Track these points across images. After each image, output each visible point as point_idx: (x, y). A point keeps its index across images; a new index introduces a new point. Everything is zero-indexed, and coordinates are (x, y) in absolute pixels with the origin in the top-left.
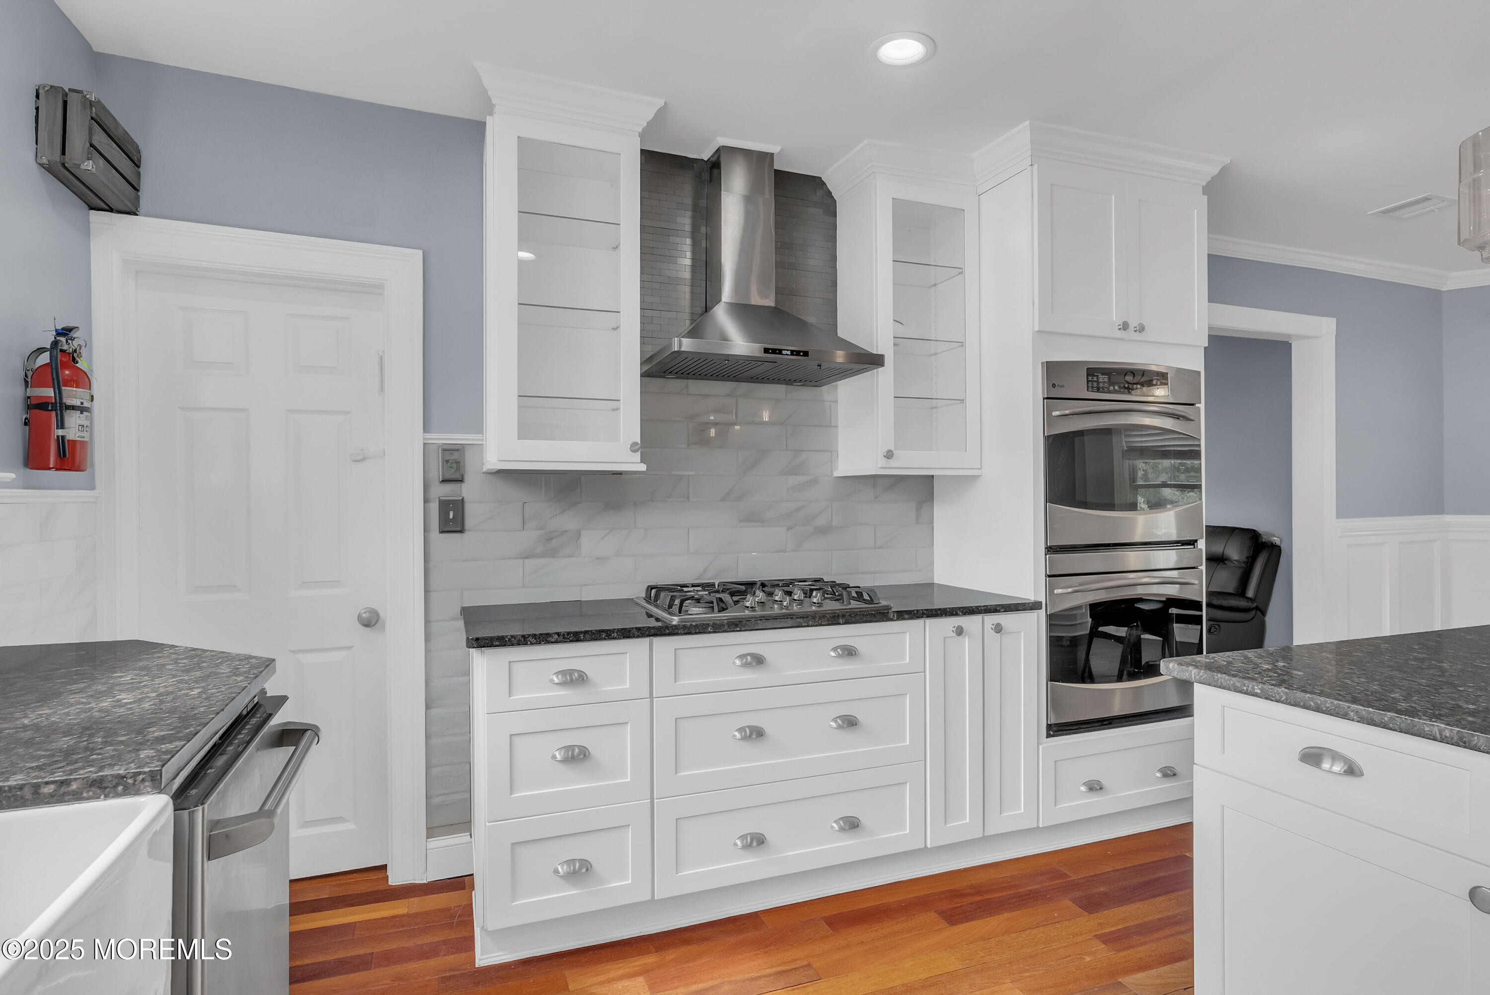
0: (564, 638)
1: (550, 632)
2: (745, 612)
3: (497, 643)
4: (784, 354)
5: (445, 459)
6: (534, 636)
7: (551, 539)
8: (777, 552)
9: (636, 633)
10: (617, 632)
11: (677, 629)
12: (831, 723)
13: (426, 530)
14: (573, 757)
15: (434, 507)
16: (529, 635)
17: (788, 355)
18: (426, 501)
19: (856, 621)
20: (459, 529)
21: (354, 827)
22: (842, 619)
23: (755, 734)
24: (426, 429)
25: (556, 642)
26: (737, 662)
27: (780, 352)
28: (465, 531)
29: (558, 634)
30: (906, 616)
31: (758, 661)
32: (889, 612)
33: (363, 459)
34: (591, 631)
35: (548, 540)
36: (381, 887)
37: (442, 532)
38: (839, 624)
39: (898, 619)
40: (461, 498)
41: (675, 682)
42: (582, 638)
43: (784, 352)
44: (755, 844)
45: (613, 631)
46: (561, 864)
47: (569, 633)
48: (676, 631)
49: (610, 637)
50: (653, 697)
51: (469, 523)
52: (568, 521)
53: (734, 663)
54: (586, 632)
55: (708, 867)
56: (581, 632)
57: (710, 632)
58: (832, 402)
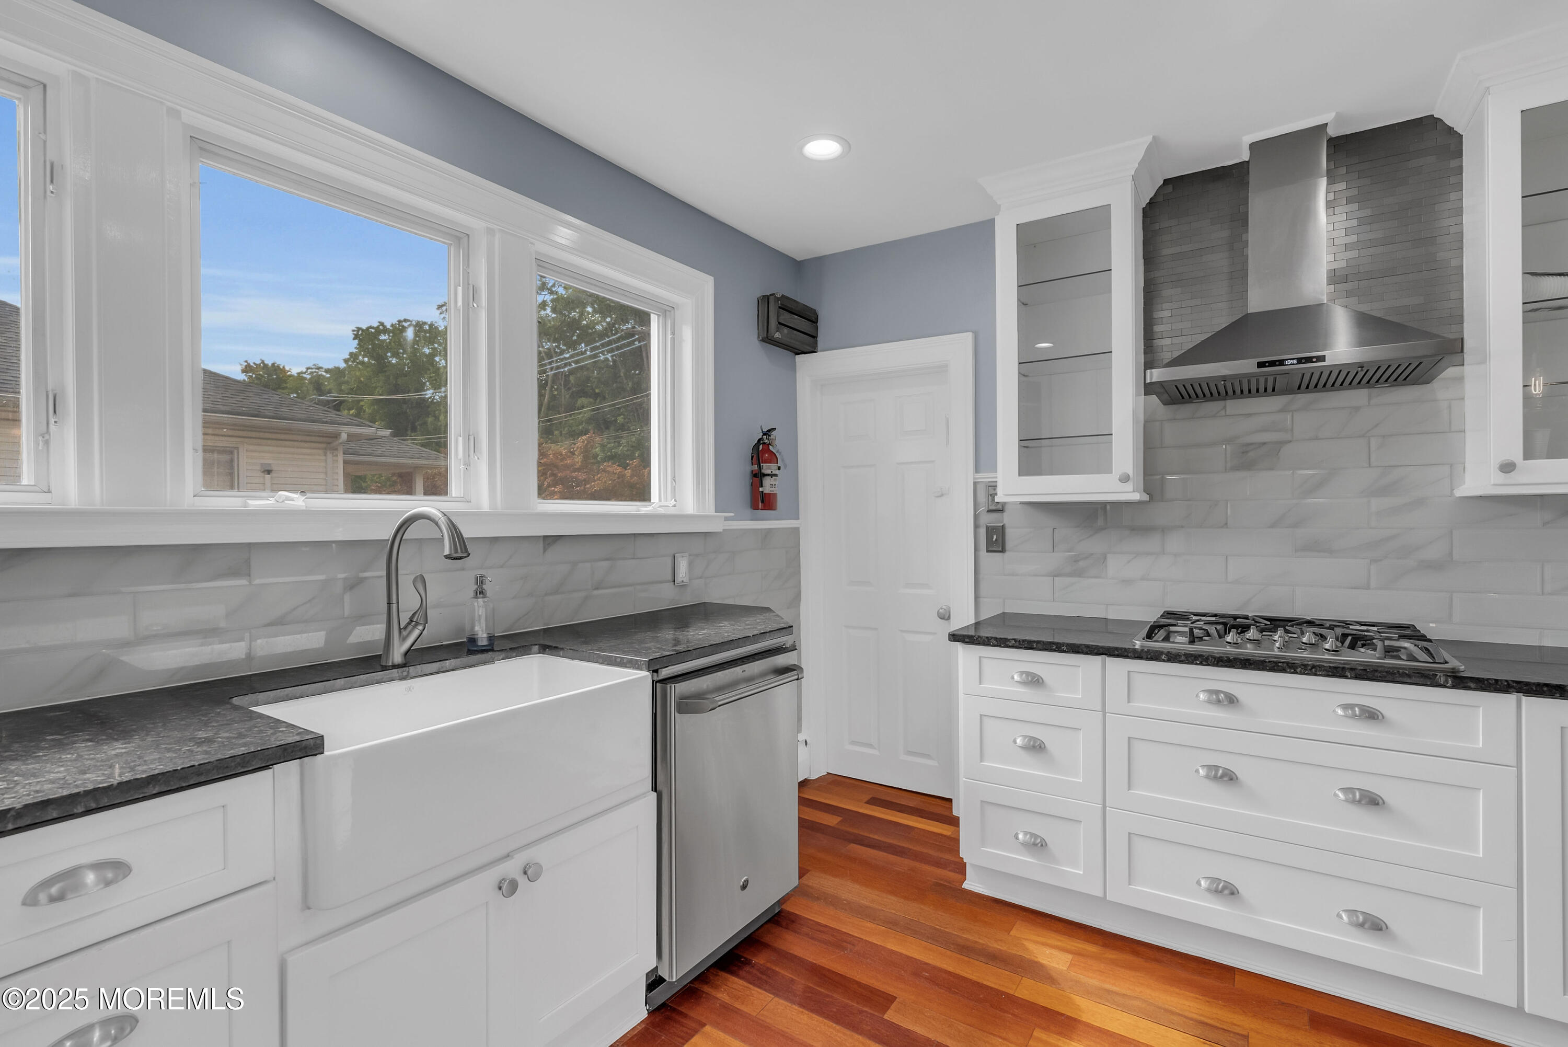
0: (1020, 644)
1: (1009, 637)
2: (1226, 648)
3: (968, 640)
4: (1287, 365)
5: (990, 493)
6: (996, 639)
7: (1078, 561)
8: (1352, 588)
9: (1085, 650)
10: (1066, 646)
11: (1126, 651)
12: (1337, 792)
13: (976, 549)
14: (1034, 747)
15: (983, 532)
16: (992, 638)
17: (1294, 364)
18: (976, 527)
19: (1374, 678)
20: (1000, 549)
21: (937, 764)
22: (1349, 672)
23: (1227, 777)
24: (977, 470)
25: (1013, 647)
26: (1201, 696)
27: (1281, 363)
28: (1005, 551)
29: (1015, 640)
30: (1472, 685)
31: (1232, 700)
32: (1437, 675)
33: (942, 495)
34: (1043, 642)
35: (1075, 561)
36: (946, 813)
37: (988, 551)
38: (1346, 677)
39: (1453, 687)
40: (1002, 524)
41: (1129, 702)
42: (1035, 646)
43: (1287, 362)
44: (1226, 892)
45: (1063, 644)
46: (1026, 833)
47: (1024, 641)
48: (1126, 653)
49: (1060, 649)
50: (1106, 713)
51: (1009, 544)
52: (1094, 545)
53: (1197, 696)
54: (1038, 642)
55: (1166, 893)
56: (1034, 642)
57: (1164, 661)
58: (1452, 400)
